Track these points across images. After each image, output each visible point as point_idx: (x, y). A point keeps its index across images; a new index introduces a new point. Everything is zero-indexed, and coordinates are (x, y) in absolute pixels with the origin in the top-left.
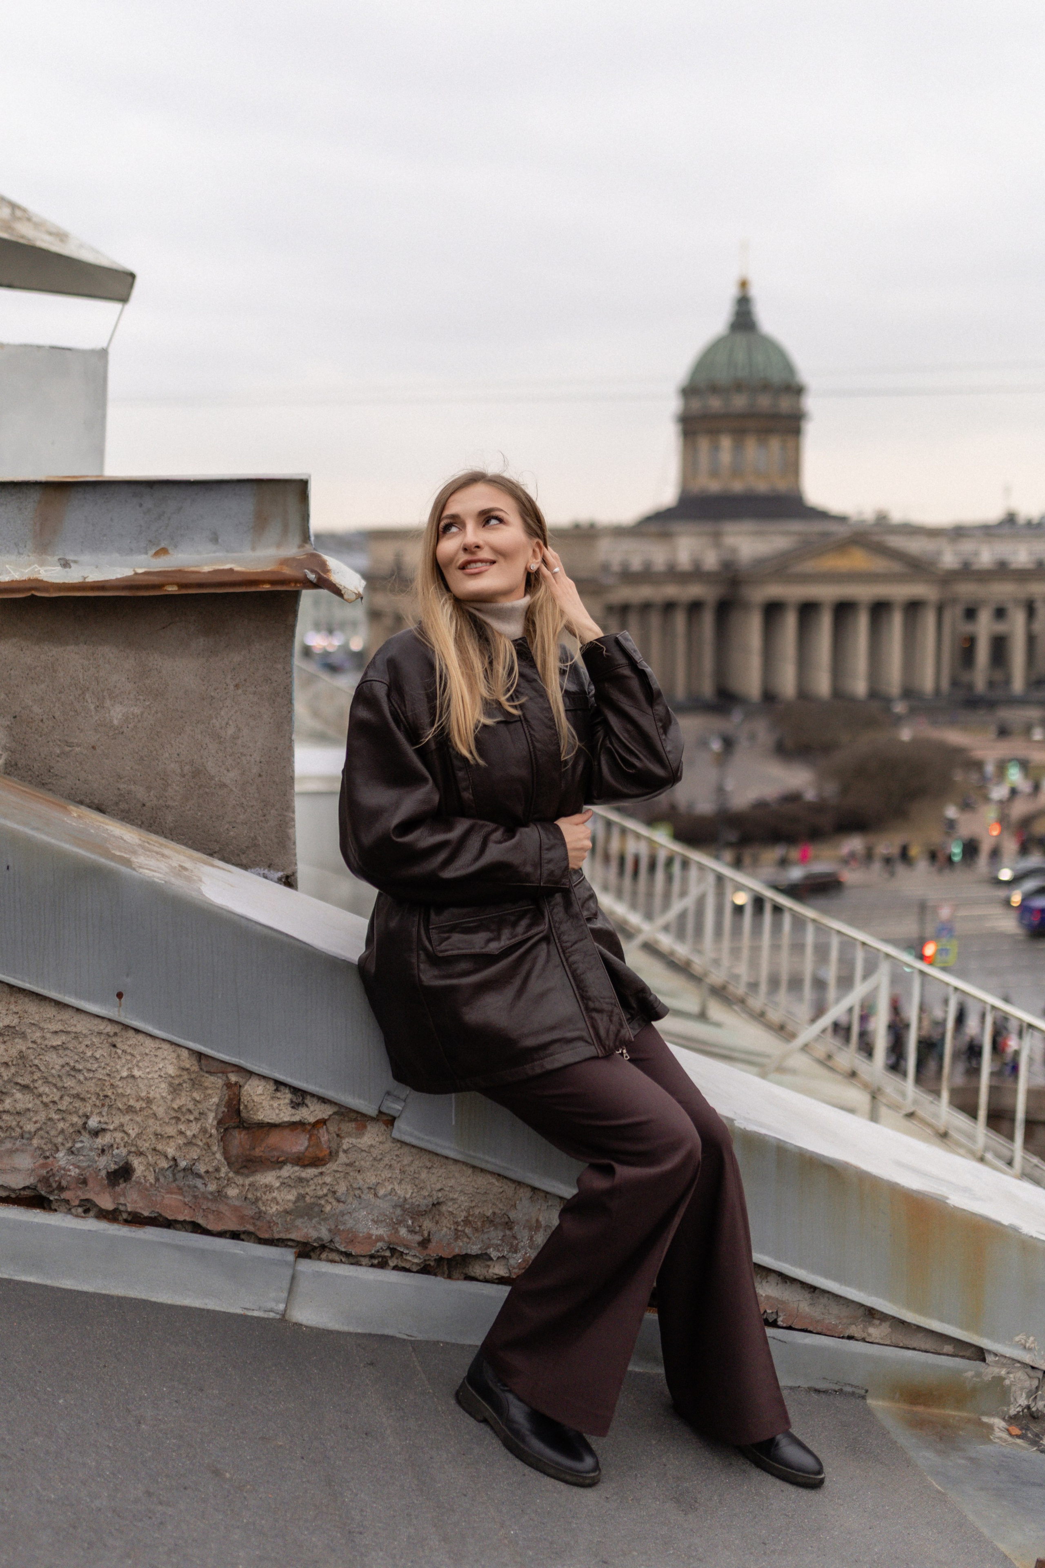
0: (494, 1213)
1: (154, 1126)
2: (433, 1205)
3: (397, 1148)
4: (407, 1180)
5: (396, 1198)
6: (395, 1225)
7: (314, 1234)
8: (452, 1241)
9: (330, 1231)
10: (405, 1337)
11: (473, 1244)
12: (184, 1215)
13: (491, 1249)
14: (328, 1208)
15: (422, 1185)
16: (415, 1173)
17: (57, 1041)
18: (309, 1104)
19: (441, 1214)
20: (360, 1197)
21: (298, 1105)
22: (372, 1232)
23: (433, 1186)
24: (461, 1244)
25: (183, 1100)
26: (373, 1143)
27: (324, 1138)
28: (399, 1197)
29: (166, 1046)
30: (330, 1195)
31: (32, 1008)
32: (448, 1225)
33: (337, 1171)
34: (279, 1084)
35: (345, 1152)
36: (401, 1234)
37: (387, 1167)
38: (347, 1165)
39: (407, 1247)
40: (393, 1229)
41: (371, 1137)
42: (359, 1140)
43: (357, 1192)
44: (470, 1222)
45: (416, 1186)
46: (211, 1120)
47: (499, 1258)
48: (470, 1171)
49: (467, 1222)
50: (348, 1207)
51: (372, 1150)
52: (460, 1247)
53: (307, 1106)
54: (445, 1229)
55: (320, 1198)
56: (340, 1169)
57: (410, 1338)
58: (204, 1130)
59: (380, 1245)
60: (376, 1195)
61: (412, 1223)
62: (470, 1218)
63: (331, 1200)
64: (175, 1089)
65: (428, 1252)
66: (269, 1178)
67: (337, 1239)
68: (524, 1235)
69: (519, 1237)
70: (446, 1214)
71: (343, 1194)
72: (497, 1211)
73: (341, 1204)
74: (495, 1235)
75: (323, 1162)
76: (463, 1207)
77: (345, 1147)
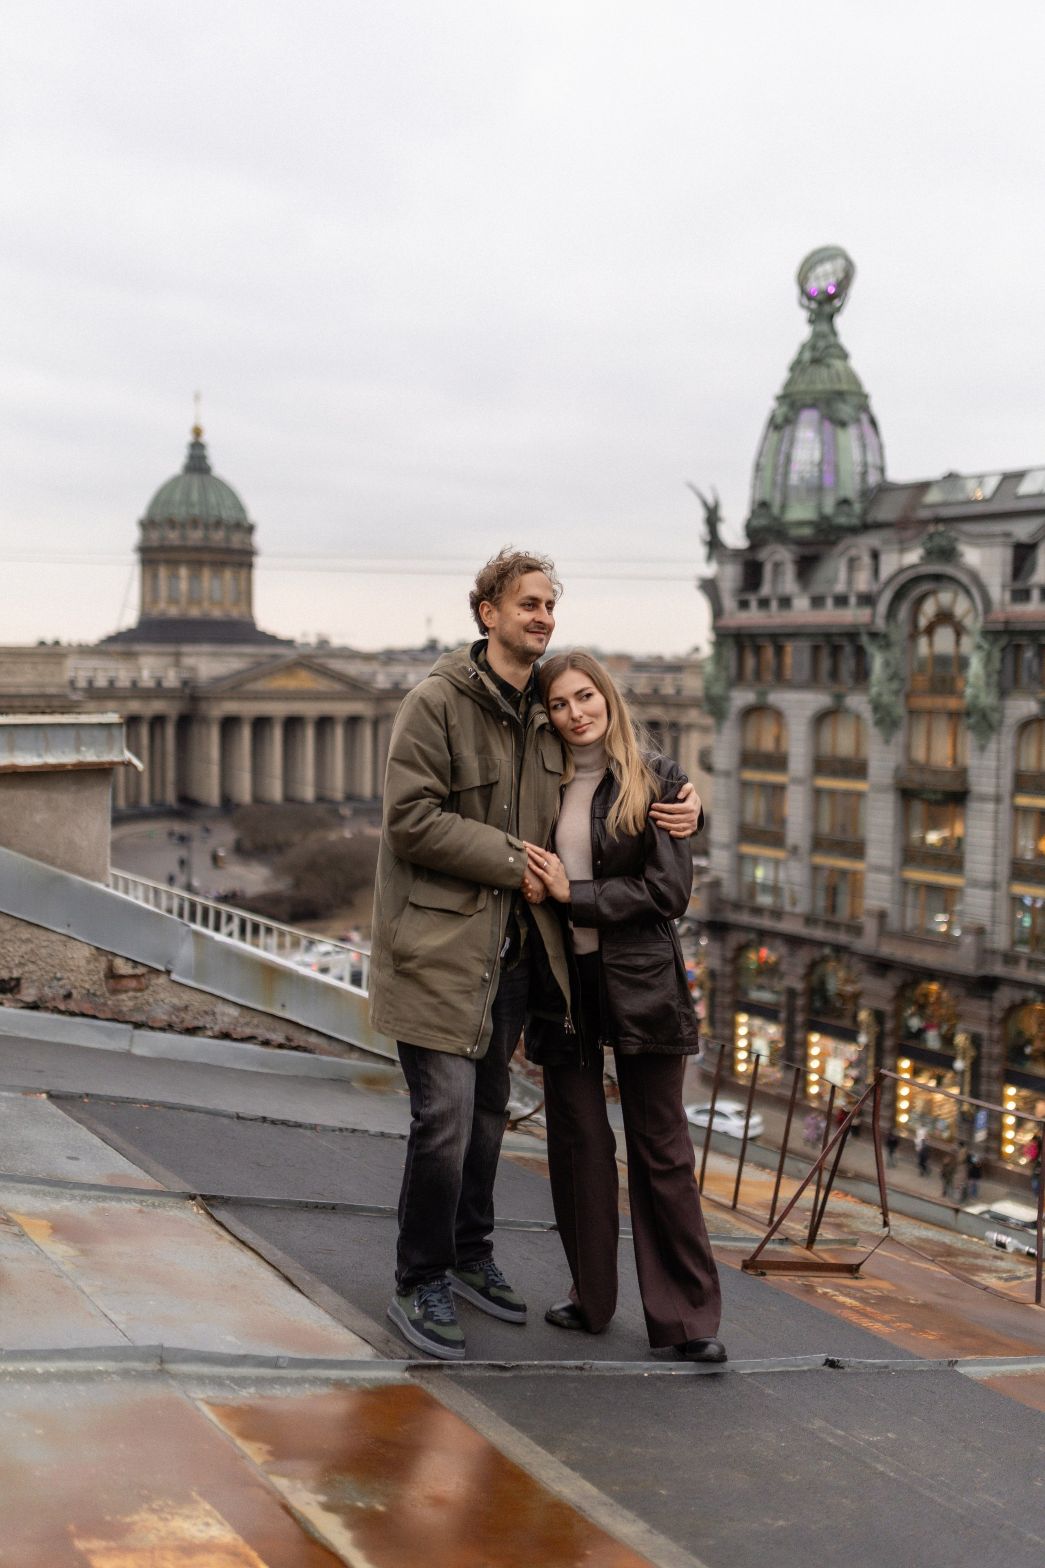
1: (80, 976)
2: (185, 1006)
3: (173, 984)
5: (171, 1004)
6: (170, 1015)
7: (140, 1019)
8: (192, 1021)
9: (146, 1018)
11: (200, 1022)
12: (91, 1012)
13: (207, 1024)
14: (145, 1008)
15: (182, 998)
16: (179, 994)
17: (45, 944)
18: (141, 967)
19: (189, 1011)
20: (157, 1004)
21: (135, 967)
22: (162, 1018)
23: (187, 998)
24: (195, 1022)
25: (92, 967)
26: (164, 982)
27: (146, 980)
29: (86, 945)
30: (146, 1003)
31: (37, 931)
32: (191, 1014)
34: (128, 959)
35: (152, 986)
36: (173, 1018)
37: (169, 991)
38: (153, 991)
39: (175, 1024)
41: (162, 980)
42: (160, 980)
43: (157, 1002)
45: (179, 998)
46: (102, 974)
47: (211, 1027)
49: (198, 1013)
50: (153, 1008)
51: (163, 985)
52: (195, 1024)
53: (138, 968)
54: (190, 1016)
55: (143, 1004)
56: (150, 993)
58: (100, 979)
59: (164, 1023)
60: (163, 1003)
61: (177, 1014)
63: (147, 1005)
64: (88, 962)
65: (183, 1025)
66: (123, 996)
67: (149, 1021)
68: (221, 1020)
69: (217, 1019)
70: (191, 1011)
71: (151, 1002)
73: (151, 1006)
74: (209, 1019)
75: (143, 990)
76: (196, 1007)
77: (152, 984)
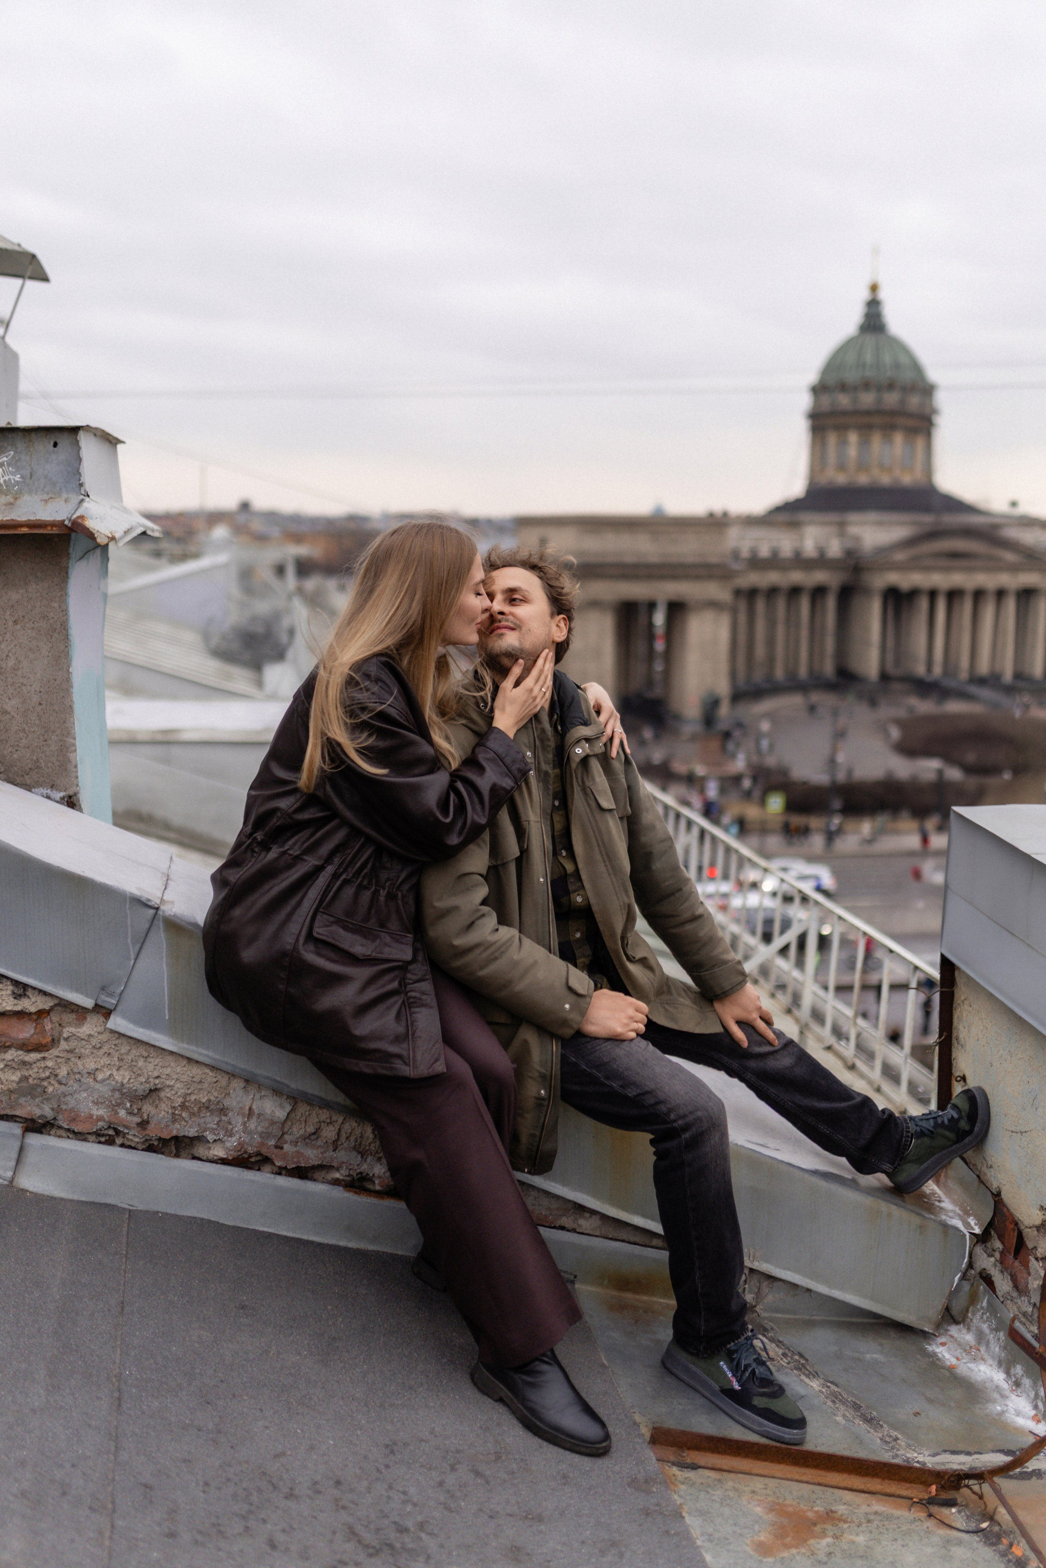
0: (209, 1100)
2: (151, 1090)
3: (115, 1038)
4: (126, 1067)
5: (114, 1083)
6: (114, 1107)
7: (37, 1112)
8: (169, 1123)
9: (53, 1109)
10: (127, 1207)
11: (190, 1127)
13: (208, 1133)
14: (50, 1089)
15: (139, 1072)
16: (132, 1061)
18: (31, 996)
19: (160, 1099)
20: (80, 1081)
21: (20, 996)
22: (92, 1112)
23: (150, 1073)
24: (178, 1126)
26: (92, 1033)
27: (48, 1027)
28: (117, 1082)
30: (52, 1078)
32: (166, 1109)
33: (59, 1057)
35: (66, 1039)
36: (120, 1115)
37: (106, 1055)
38: (68, 1051)
39: (127, 1127)
40: (113, 1110)
41: (90, 1027)
42: (78, 1030)
43: (77, 1076)
44: (187, 1108)
45: (134, 1073)
47: (215, 1141)
48: (185, 1062)
49: (183, 1106)
50: (68, 1089)
51: (92, 1039)
52: (178, 1130)
53: (28, 997)
54: (163, 1113)
55: (43, 1080)
56: (61, 1055)
57: (131, 1208)
59: (101, 1124)
60: (95, 1079)
61: (131, 1106)
62: (187, 1104)
63: (53, 1082)
65: (147, 1132)
67: (60, 1117)
68: (238, 1122)
69: (233, 1123)
70: (165, 1099)
71: (63, 1077)
72: (212, 1098)
73: (63, 1086)
74: (211, 1121)
75: (46, 1048)
76: (179, 1094)
77: (65, 1035)
